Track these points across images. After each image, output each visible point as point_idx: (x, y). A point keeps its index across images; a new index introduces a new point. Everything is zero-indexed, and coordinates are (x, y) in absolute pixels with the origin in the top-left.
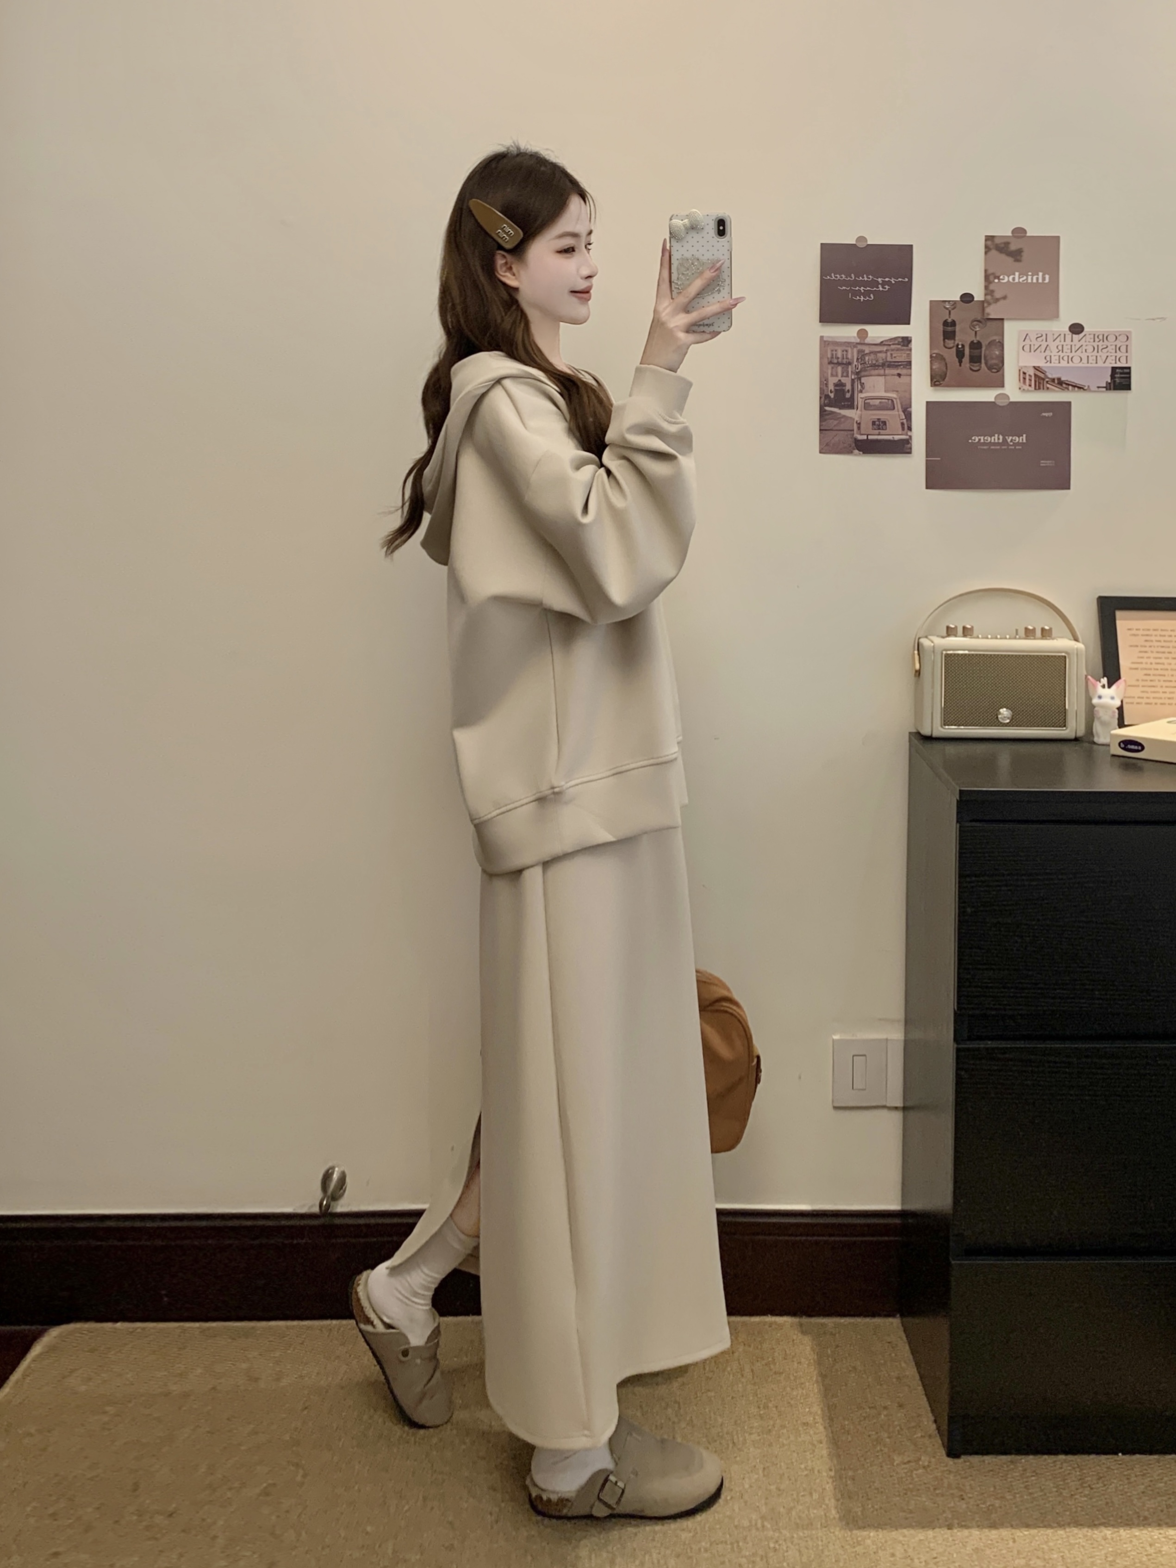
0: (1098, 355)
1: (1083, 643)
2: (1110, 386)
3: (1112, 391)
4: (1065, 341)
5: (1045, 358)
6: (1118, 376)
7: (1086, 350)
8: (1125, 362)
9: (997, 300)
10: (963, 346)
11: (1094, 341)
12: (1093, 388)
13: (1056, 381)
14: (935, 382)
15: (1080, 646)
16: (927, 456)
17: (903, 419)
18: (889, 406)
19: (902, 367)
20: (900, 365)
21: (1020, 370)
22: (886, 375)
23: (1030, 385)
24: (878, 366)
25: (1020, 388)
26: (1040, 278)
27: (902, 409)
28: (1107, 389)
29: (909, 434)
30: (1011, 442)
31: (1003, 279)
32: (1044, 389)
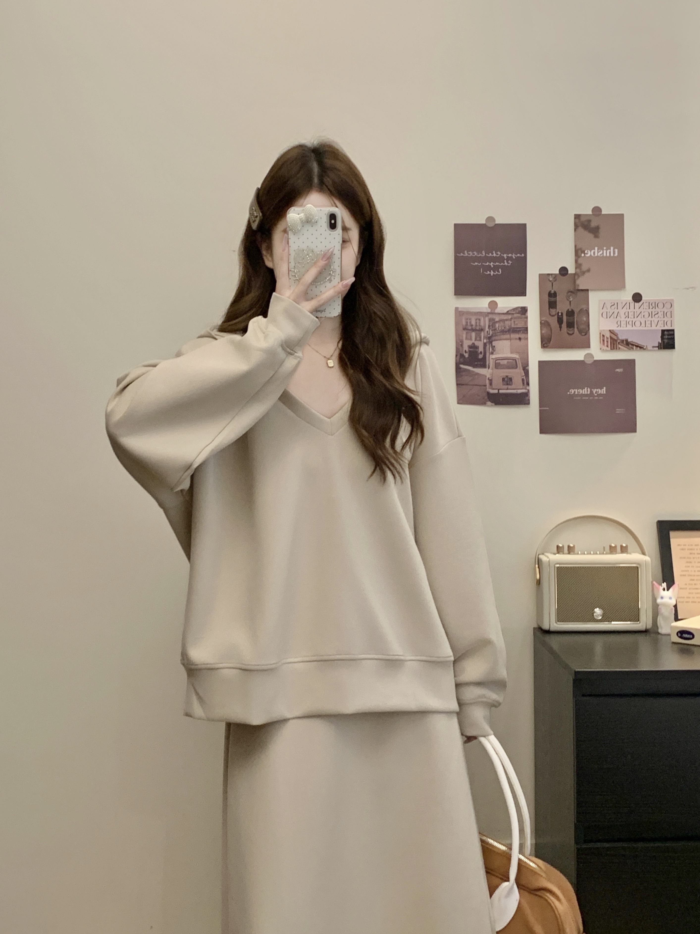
0: (652, 319)
1: (649, 556)
2: (661, 346)
3: (662, 350)
4: (629, 309)
5: (617, 322)
6: (666, 337)
7: (644, 316)
8: (670, 325)
9: (584, 273)
10: (562, 314)
11: (649, 308)
12: (650, 348)
13: (625, 342)
14: (544, 344)
15: (647, 558)
16: (540, 406)
17: (523, 376)
18: (513, 365)
19: (521, 332)
20: (519, 331)
21: (600, 333)
22: (510, 339)
23: (607, 346)
24: (506, 332)
25: (601, 349)
26: (611, 252)
27: (522, 367)
28: (659, 349)
29: (527, 388)
30: (596, 393)
31: (587, 254)
32: (616, 349)
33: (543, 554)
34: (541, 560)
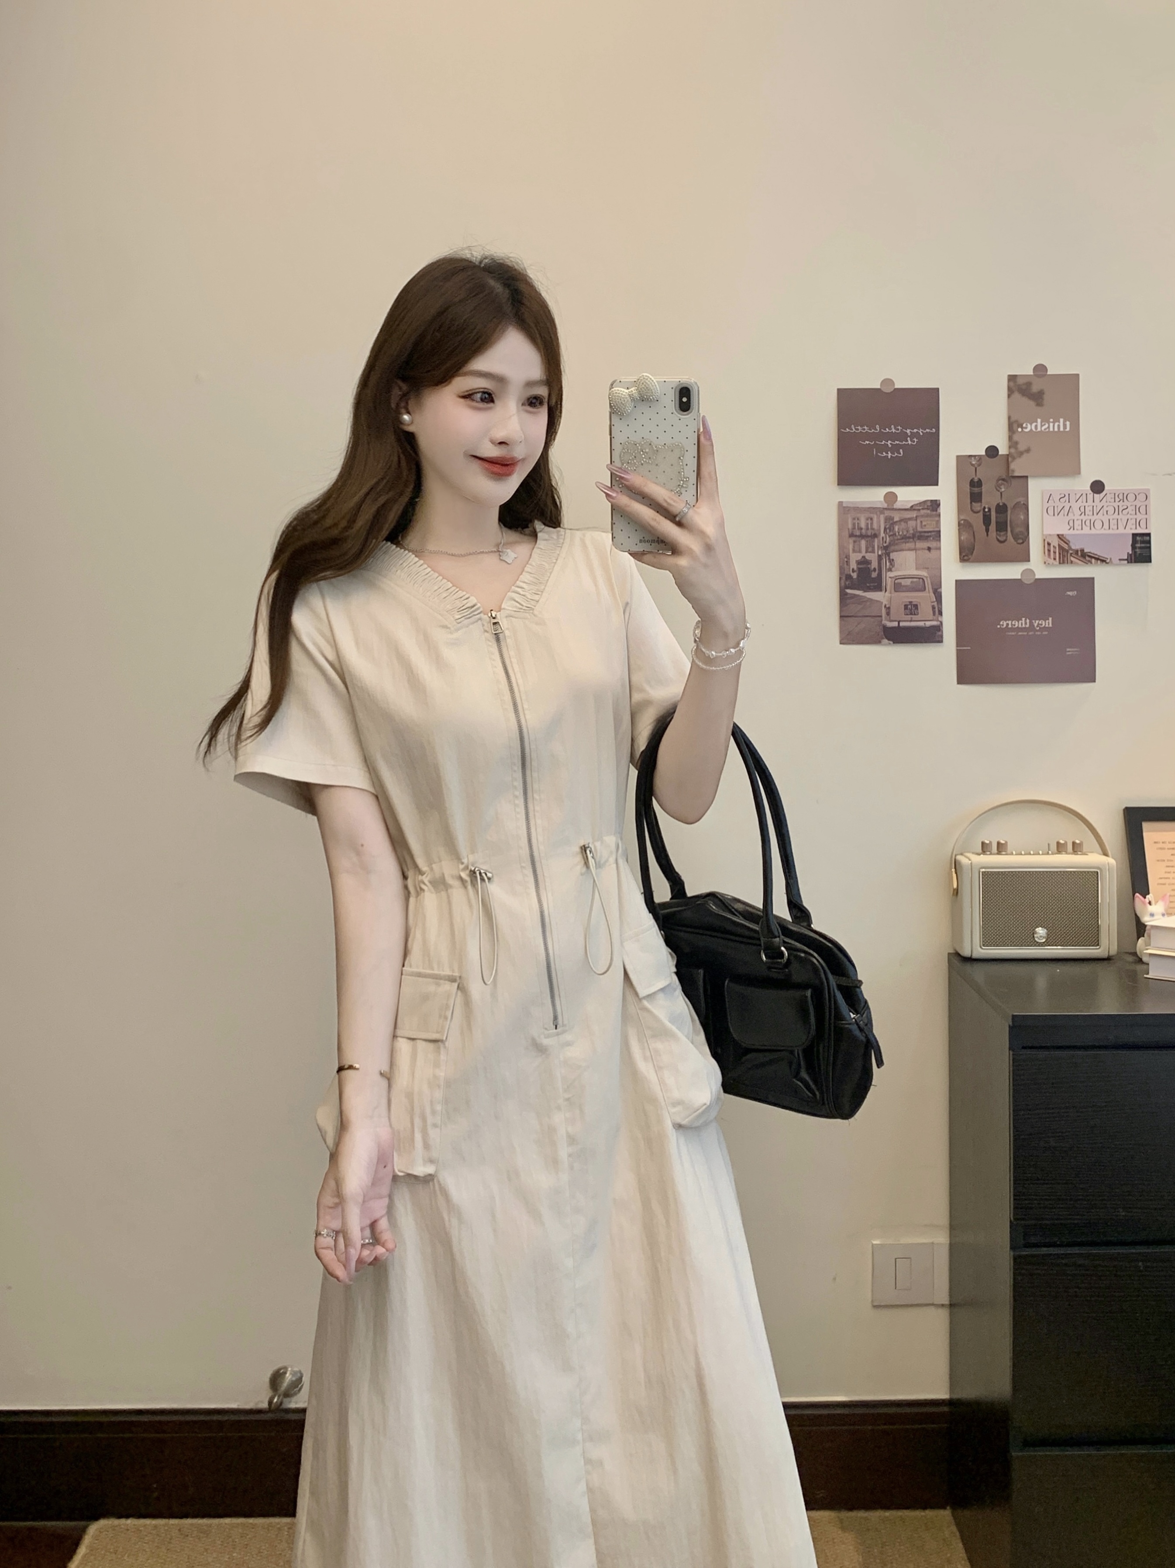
0: (1119, 518)
1: (1113, 858)
2: (1131, 559)
3: (1133, 564)
4: (1086, 501)
5: (1068, 524)
6: (1138, 545)
7: (1107, 512)
8: (1145, 527)
9: (1021, 454)
10: (990, 509)
11: (1115, 501)
12: (1115, 560)
13: (1079, 553)
14: (964, 556)
15: (1111, 861)
16: (957, 646)
17: (934, 602)
18: (919, 585)
19: (931, 538)
20: (930, 536)
21: (1044, 540)
22: (915, 549)
23: (1055, 559)
24: (909, 538)
25: (1045, 563)
26: (1061, 425)
27: (932, 589)
28: (1128, 562)
29: (940, 619)
30: (1037, 626)
31: (1026, 428)
32: (1067, 563)
33: (962, 854)
34: (960, 863)
